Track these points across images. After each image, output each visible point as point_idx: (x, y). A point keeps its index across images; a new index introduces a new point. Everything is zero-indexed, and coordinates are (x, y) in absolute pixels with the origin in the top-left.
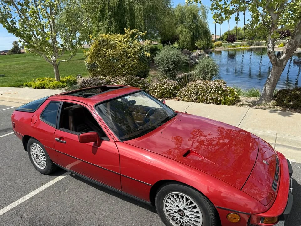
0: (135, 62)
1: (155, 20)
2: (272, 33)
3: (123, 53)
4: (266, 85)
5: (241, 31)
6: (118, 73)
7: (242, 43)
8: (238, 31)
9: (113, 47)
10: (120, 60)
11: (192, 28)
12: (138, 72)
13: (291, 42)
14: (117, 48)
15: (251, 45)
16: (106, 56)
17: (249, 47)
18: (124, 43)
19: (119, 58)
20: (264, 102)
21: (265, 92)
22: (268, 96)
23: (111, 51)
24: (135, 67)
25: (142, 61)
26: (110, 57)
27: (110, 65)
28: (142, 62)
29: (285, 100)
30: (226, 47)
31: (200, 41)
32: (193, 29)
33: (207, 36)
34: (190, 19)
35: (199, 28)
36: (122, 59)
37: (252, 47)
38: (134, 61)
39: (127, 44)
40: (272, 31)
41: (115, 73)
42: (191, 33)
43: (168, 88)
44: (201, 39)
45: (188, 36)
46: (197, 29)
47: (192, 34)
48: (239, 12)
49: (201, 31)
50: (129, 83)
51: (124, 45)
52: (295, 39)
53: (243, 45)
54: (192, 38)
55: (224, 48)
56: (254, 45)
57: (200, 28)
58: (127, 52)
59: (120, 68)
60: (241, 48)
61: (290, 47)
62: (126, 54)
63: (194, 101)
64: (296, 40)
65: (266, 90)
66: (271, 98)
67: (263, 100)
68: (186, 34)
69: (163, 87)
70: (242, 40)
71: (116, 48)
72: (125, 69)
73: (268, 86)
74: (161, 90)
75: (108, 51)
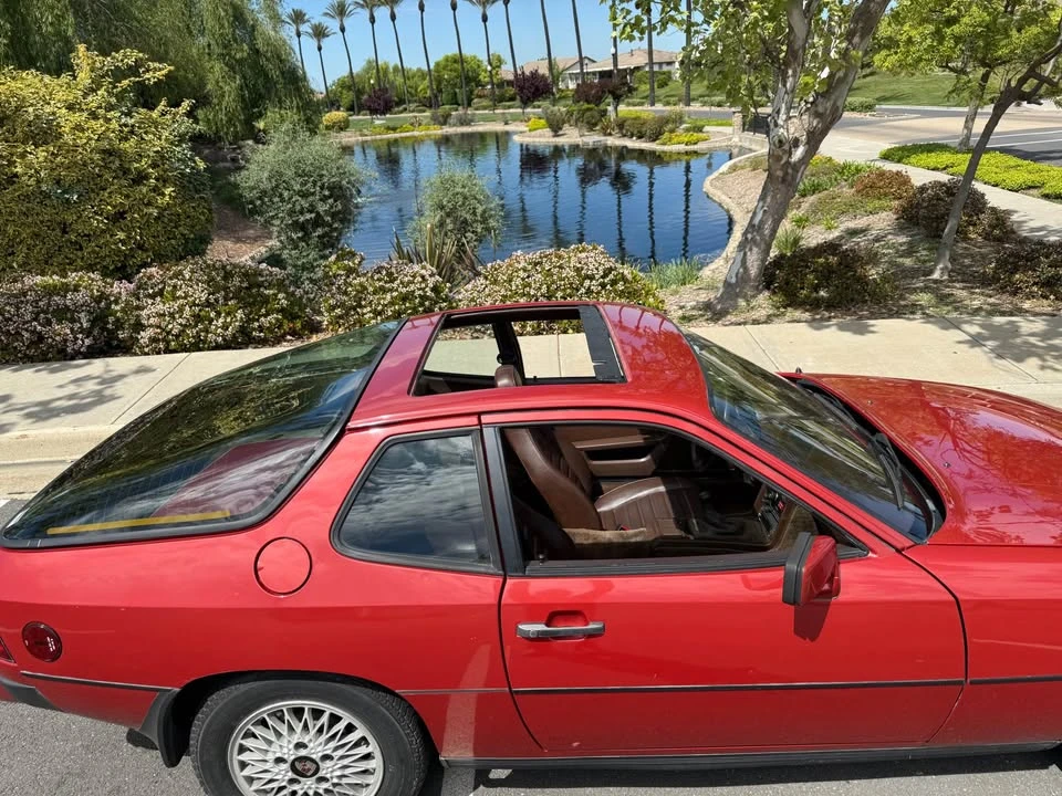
0: (167, 198)
1: (109, 21)
2: (791, 79)
3: (103, 159)
4: (748, 247)
5: (391, 76)
6: (94, 252)
7: (416, 117)
8: (381, 74)
9: (44, 133)
10: (93, 191)
11: (237, 61)
12: (187, 240)
13: (821, 109)
14: (68, 138)
15: (445, 123)
16: (16, 175)
17: (439, 132)
18: (94, 116)
19: (92, 186)
20: (742, 303)
21: (746, 269)
22: (755, 281)
23: (40, 155)
24: (171, 221)
25: (197, 191)
26: (38, 182)
27: (47, 217)
28: (197, 196)
29: (802, 288)
30: (365, 131)
31: (276, 110)
32: (240, 62)
33: (298, 89)
34: (222, 26)
35: (263, 61)
36: (104, 189)
37: (448, 130)
38: (163, 195)
39: (108, 120)
40: (790, 72)
41: (79, 253)
42: (235, 78)
43: (417, 293)
44: (280, 102)
45: (227, 88)
46: (256, 63)
47: (238, 82)
48: (375, 9)
49: (275, 74)
50: (226, 289)
51: (98, 125)
52: (833, 97)
53: (420, 125)
54: (243, 96)
55: (361, 135)
56: (454, 125)
57: (267, 60)
58: (120, 156)
59: (103, 231)
60: (416, 133)
61: (818, 123)
62: (117, 163)
63: (544, 330)
64: (835, 103)
65: (749, 264)
66: (761, 287)
67: (737, 296)
68: (217, 82)
69: (395, 294)
70: (401, 108)
71: (60, 135)
72: (128, 230)
73: (755, 250)
74: (392, 303)
75: (23, 156)
